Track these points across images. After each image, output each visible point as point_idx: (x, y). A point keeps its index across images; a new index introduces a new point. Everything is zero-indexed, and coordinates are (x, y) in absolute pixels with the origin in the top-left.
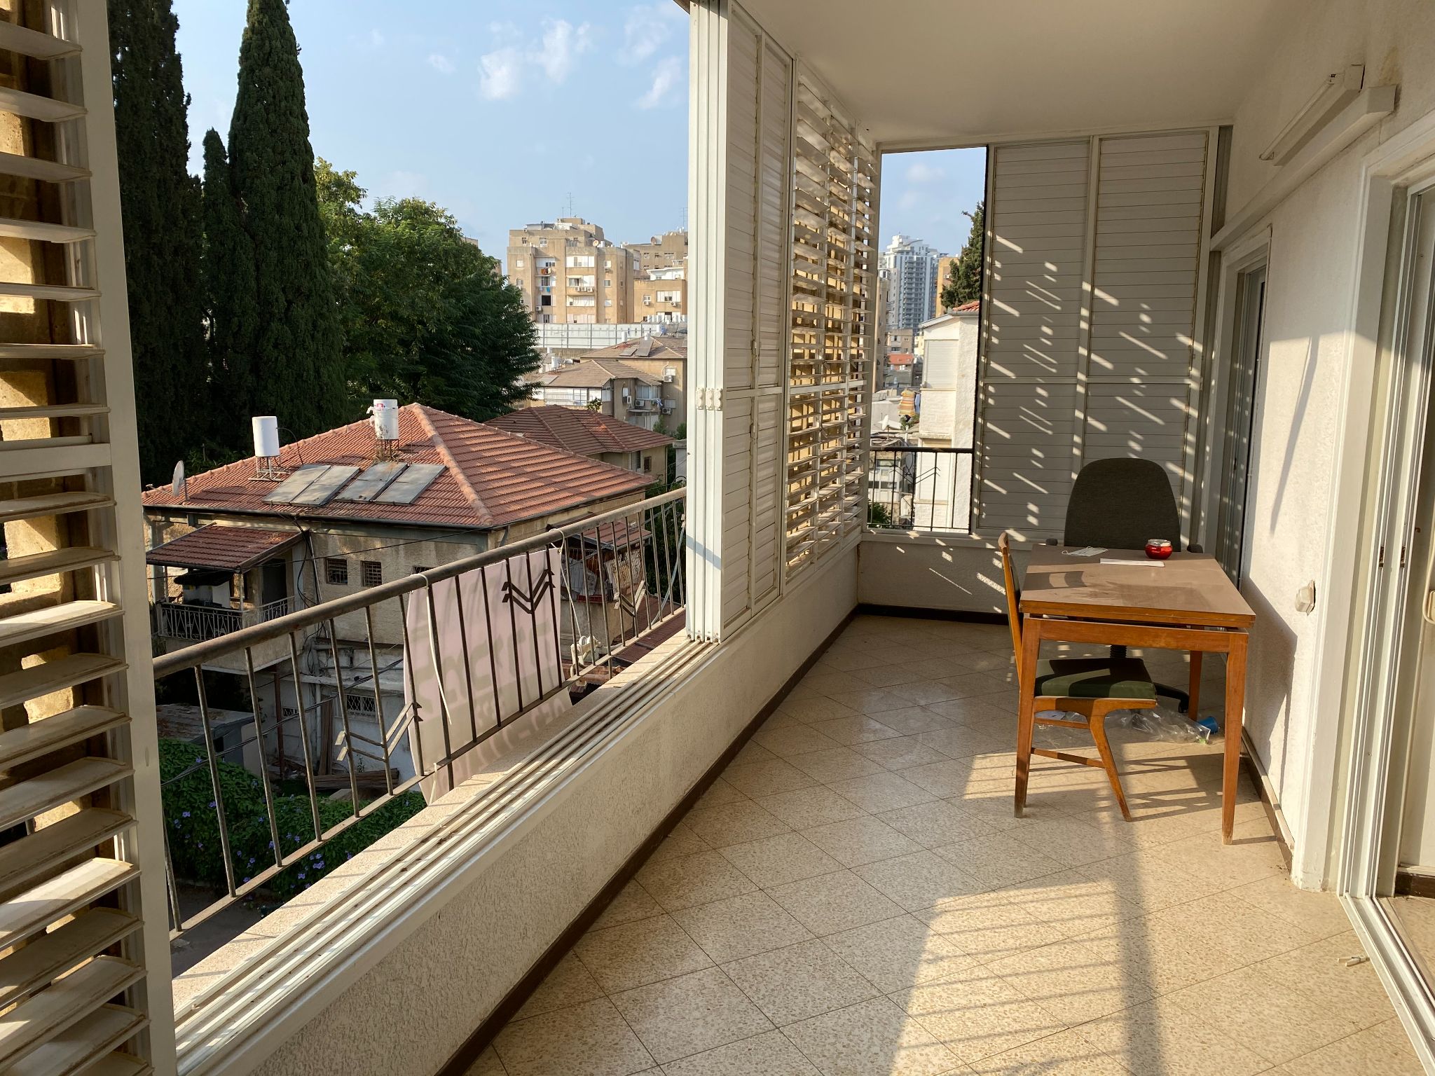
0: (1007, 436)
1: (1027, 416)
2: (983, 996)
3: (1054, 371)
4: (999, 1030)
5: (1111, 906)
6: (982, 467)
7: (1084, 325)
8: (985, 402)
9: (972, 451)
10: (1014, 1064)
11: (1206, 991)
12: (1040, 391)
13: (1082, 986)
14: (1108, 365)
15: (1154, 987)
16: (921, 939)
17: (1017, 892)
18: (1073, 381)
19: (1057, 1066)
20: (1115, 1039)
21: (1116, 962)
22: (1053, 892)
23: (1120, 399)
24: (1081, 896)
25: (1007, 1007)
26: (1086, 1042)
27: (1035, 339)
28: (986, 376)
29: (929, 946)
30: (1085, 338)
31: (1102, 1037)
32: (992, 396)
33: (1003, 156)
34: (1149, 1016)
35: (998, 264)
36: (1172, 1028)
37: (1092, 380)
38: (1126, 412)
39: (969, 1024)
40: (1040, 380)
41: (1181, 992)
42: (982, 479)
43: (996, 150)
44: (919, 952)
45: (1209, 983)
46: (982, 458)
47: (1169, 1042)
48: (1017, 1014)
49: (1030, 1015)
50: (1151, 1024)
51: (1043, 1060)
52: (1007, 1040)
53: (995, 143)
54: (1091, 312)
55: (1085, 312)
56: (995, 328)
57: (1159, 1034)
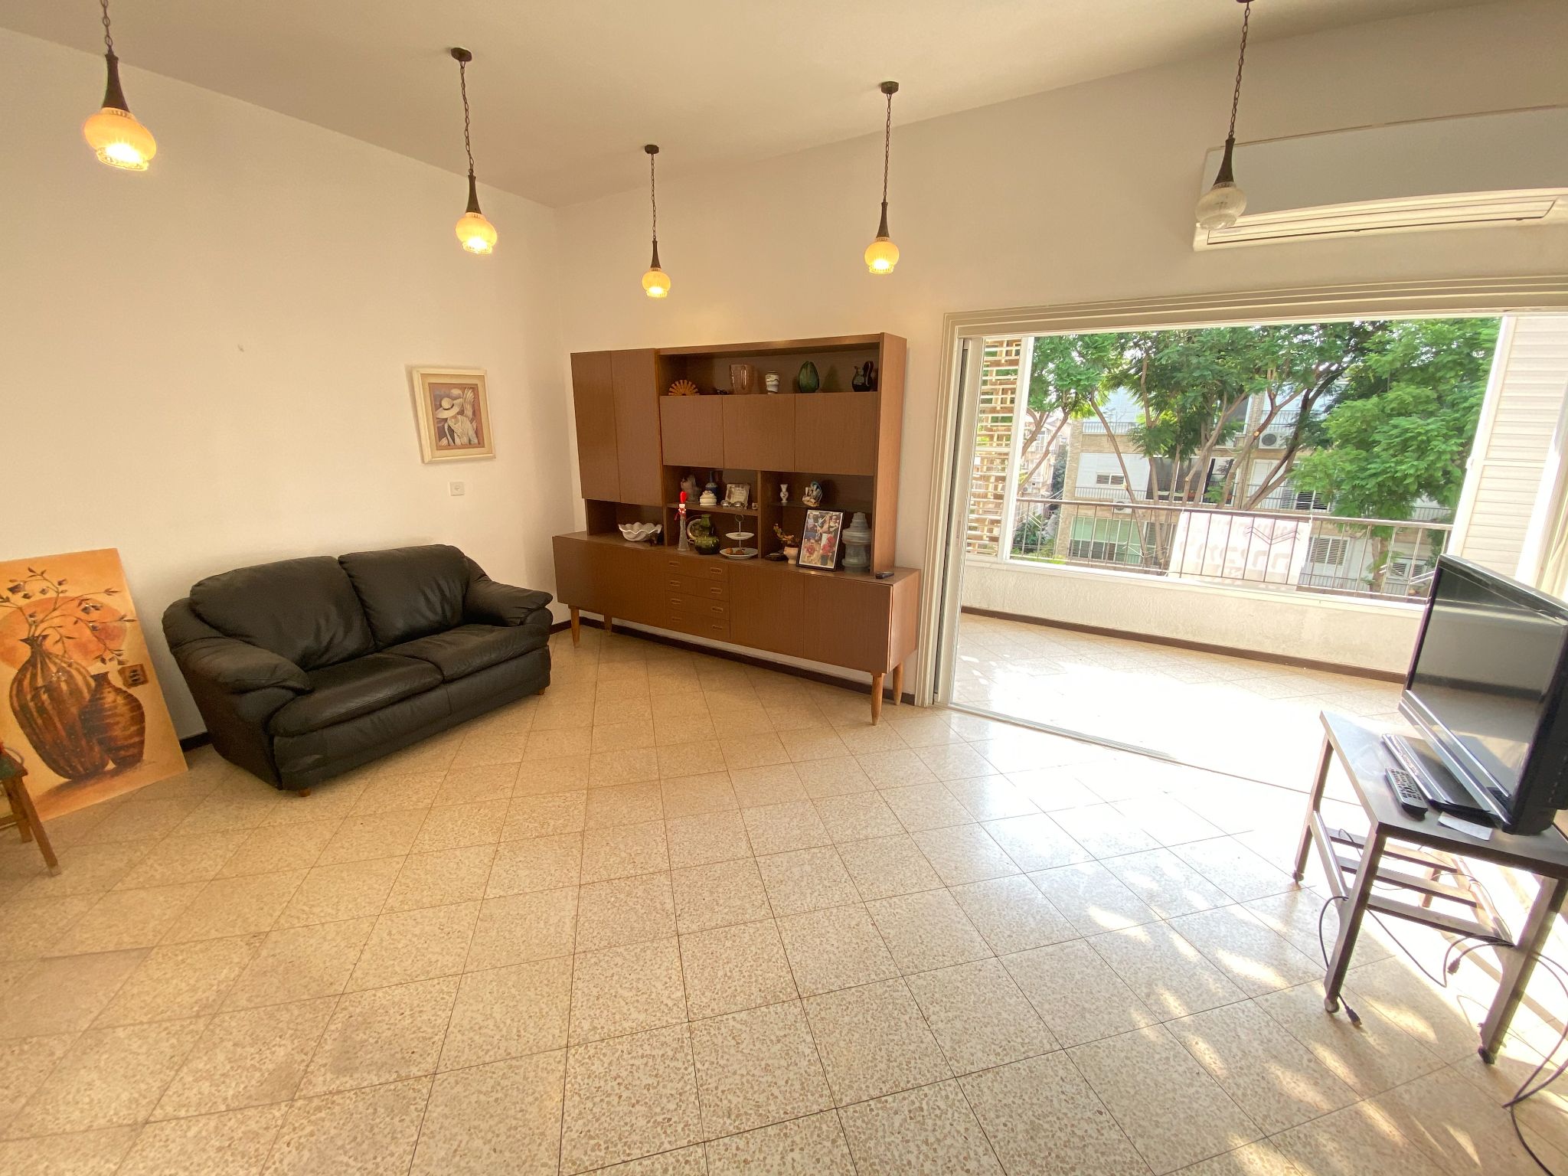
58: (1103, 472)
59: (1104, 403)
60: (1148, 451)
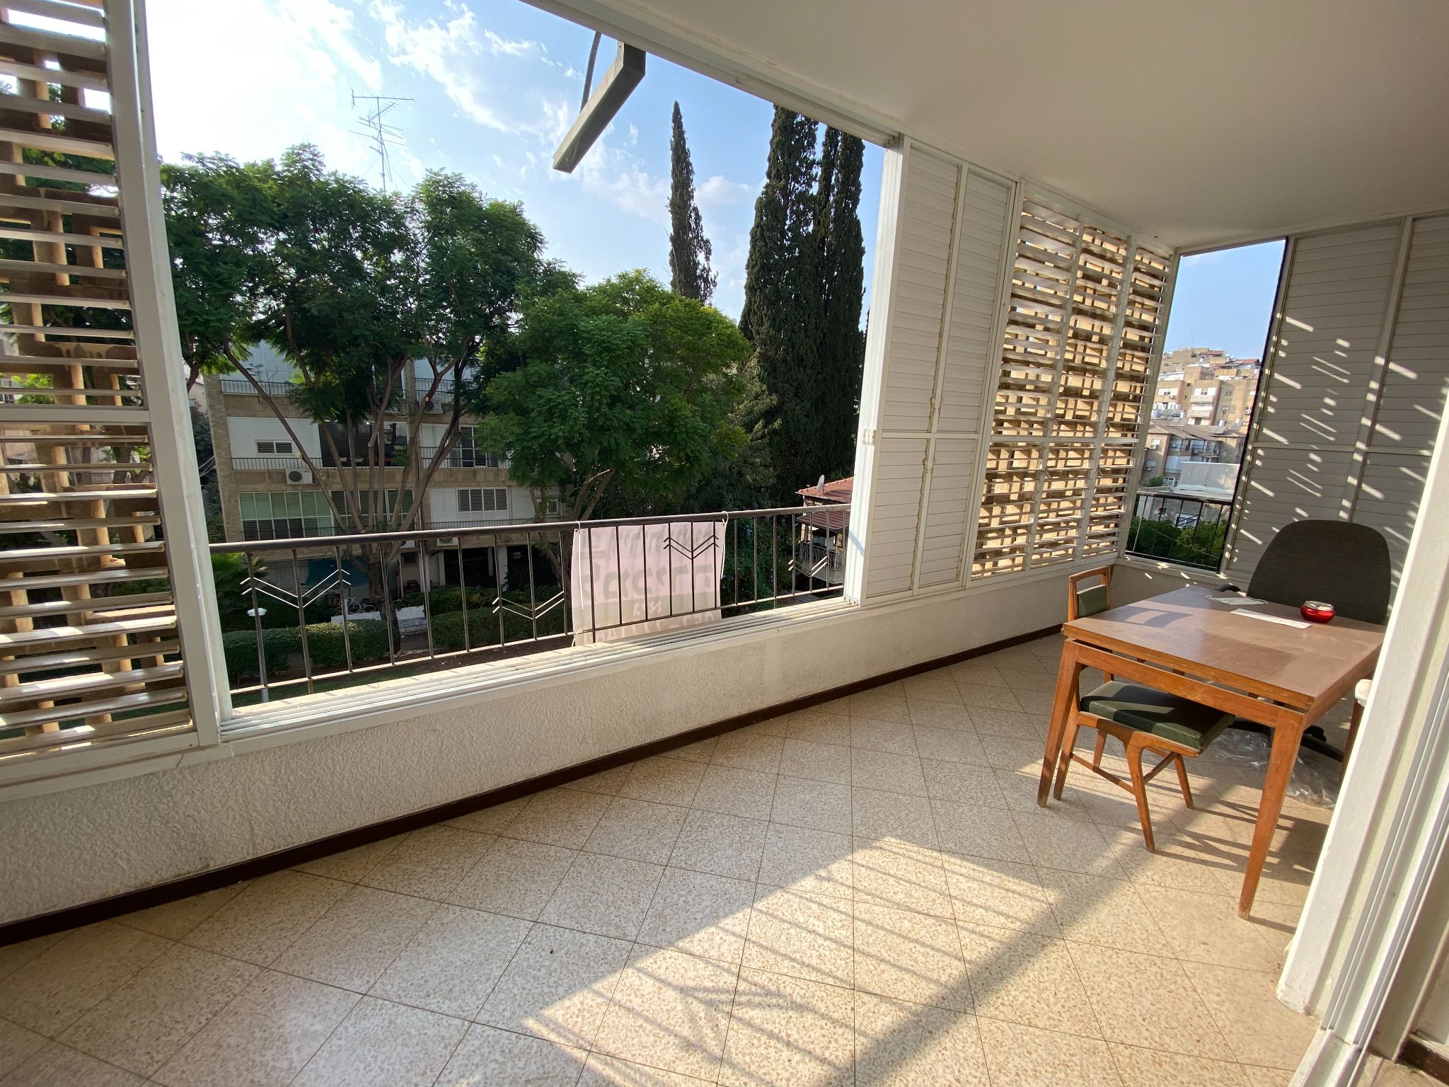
0: (1271, 494)
1: (1295, 477)
2: (821, 924)
3: (1332, 439)
4: (798, 956)
5: (1031, 914)
6: (1239, 518)
7: (1371, 397)
8: (1252, 463)
9: (1232, 504)
10: (773, 988)
11: (1026, 1038)
12: (1313, 456)
13: (912, 963)
14: (1396, 437)
15: (977, 1003)
16: (835, 858)
17: (958, 861)
18: (1351, 449)
19: (802, 1012)
20: (880, 1023)
21: (970, 962)
22: (989, 876)
23: (1404, 470)
24: (1014, 892)
25: (827, 943)
26: (853, 1009)
27: (1315, 410)
28: (1256, 440)
29: (834, 867)
30: (1371, 409)
31: (871, 1015)
32: (1260, 458)
33: (1302, 245)
34: (938, 1024)
35: (1284, 343)
36: (945, 1049)
37: (1372, 449)
38: (1410, 483)
39: (783, 938)
40: (1315, 447)
41: (999, 1023)
42: (1238, 529)
43: (1296, 241)
44: (819, 867)
45: (1038, 1032)
46: (1241, 510)
47: (926, 1058)
48: (827, 953)
49: (836, 960)
50: (930, 1032)
51: (798, 1000)
52: (793, 967)
53: (1293, 235)
54: (1382, 385)
55: (1374, 385)
56: (1273, 399)
57: (926, 1045)
58: (265, 439)
59: (245, 359)
60: (317, 416)
